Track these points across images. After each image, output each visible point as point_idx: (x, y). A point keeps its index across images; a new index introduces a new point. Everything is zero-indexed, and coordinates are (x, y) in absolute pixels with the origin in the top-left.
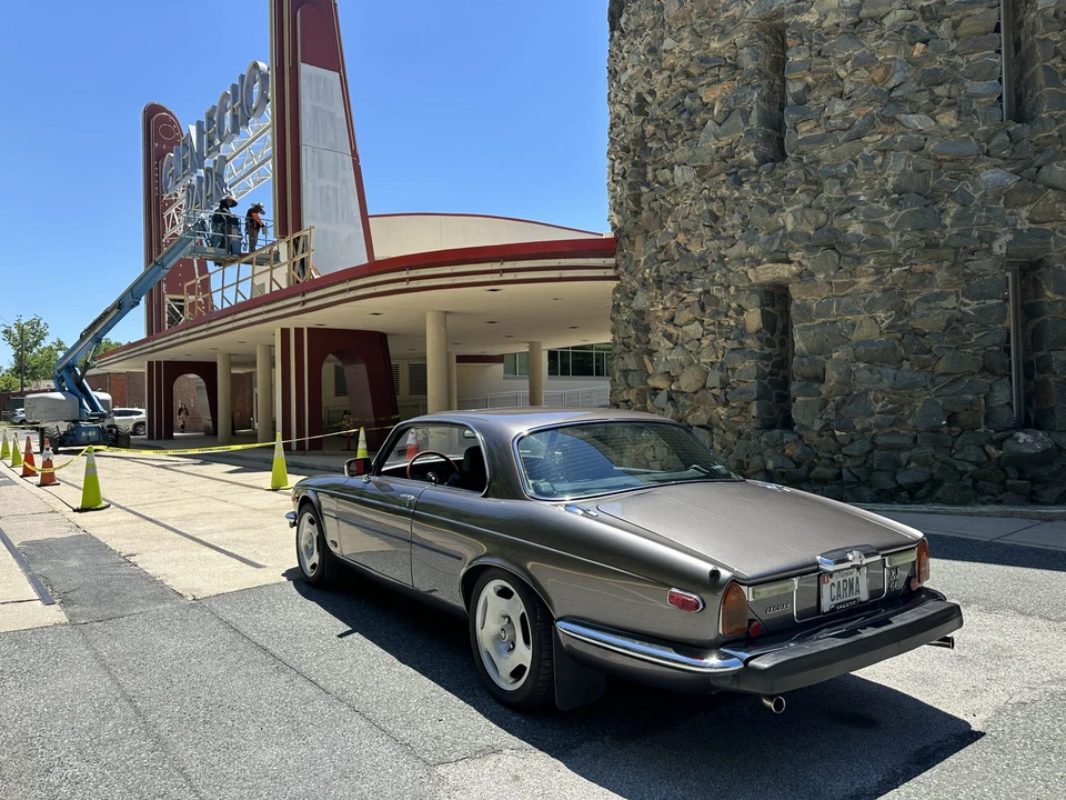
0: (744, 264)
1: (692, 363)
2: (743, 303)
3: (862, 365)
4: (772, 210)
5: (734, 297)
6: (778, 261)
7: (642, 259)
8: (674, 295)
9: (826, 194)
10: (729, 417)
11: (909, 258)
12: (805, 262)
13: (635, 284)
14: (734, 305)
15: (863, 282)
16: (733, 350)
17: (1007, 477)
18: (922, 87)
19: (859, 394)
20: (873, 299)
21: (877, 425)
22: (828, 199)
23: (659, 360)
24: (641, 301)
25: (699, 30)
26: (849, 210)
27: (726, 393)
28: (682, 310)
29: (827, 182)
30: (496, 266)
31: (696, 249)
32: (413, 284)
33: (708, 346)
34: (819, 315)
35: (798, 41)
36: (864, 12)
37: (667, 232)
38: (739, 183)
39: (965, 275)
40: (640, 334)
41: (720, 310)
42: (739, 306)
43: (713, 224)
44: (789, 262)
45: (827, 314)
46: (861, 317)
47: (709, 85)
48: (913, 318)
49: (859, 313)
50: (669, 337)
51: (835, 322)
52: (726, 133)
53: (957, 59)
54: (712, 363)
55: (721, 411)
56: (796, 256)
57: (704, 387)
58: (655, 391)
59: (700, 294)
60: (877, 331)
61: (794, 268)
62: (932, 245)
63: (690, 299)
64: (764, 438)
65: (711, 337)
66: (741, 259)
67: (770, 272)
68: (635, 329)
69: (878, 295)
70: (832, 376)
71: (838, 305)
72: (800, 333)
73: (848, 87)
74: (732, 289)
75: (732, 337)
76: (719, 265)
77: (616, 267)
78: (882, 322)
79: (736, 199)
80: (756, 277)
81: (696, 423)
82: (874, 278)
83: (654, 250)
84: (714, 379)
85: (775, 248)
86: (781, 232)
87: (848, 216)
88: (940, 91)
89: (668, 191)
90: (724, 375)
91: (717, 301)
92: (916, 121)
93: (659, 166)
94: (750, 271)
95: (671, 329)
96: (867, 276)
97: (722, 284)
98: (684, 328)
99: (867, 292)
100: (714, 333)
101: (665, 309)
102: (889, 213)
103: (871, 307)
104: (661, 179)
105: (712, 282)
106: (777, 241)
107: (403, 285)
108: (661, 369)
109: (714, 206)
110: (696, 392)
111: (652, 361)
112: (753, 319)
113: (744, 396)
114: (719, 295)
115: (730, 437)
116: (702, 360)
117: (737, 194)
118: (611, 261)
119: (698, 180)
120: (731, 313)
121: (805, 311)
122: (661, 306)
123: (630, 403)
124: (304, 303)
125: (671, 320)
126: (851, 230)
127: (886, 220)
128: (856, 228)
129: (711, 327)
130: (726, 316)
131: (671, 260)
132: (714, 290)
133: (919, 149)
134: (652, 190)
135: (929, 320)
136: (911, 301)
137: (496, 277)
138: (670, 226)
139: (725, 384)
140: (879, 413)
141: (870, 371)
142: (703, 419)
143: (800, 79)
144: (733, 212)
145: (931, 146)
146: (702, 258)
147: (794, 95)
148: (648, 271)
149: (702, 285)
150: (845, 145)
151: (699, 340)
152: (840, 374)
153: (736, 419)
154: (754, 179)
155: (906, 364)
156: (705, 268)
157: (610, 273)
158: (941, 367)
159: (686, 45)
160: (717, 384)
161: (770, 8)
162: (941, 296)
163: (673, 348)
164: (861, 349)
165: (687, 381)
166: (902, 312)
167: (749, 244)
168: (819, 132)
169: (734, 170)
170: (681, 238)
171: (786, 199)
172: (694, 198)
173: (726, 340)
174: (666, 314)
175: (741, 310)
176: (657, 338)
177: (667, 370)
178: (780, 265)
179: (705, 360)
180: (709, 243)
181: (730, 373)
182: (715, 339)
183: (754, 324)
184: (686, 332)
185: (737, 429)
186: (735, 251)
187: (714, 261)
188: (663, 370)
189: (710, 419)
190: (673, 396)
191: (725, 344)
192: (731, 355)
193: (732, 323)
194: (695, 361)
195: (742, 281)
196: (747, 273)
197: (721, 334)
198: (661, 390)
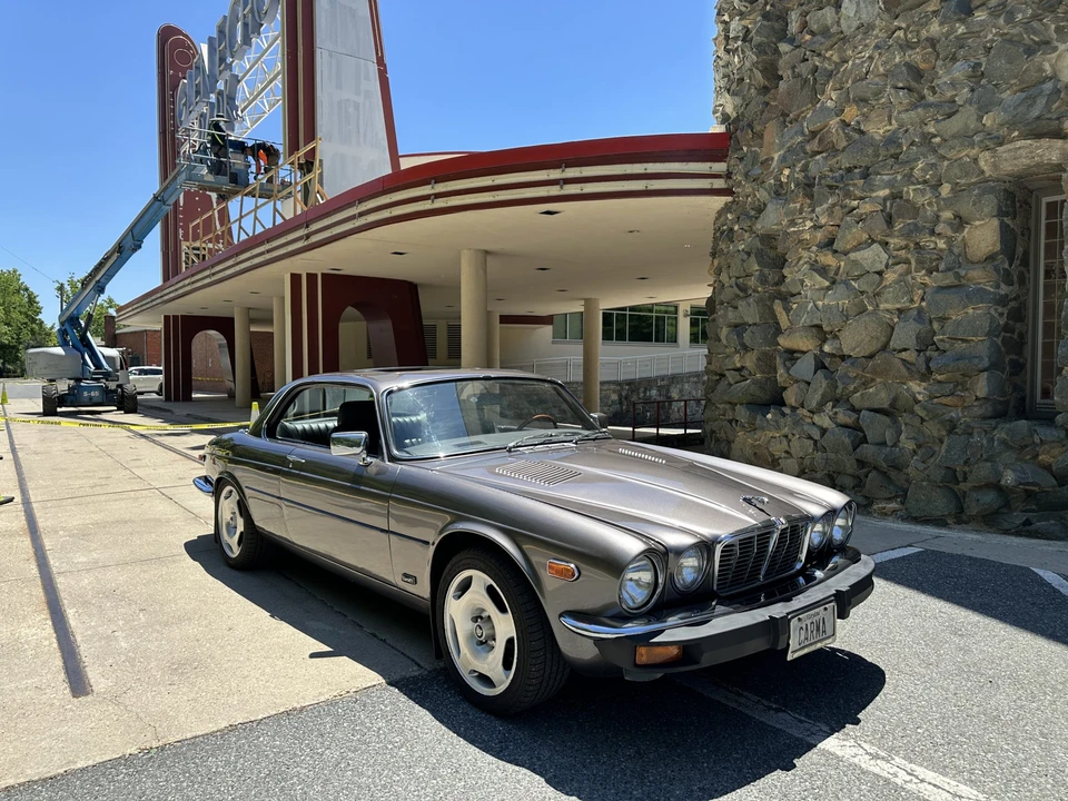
0: (972, 145)
1: (862, 311)
2: (966, 208)
4: (1030, 51)
5: (949, 203)
6: (1039, 136)
7: (776, 156)
8: (834, 205)
10: (932, 397)
13: (762, 195)
14: (947, 215)
16: (941, 289)
23: (802, 307)
24: (772, 219)
27: (928, 360)
28: (849, 227)
30: (555, 174)
31: (878, 129)
32: (440, 203)
33: (897, 282)
37: (824, 108)
38: (966, 11)
40: (766, 271)
41: (921, 223)
42: (957, 216)
43: (914, 84)
44: (1063, 136)
50: (823, 271)
54: (900, 311)
55: (917, 388)
57: (885, 347)
58: (792, 355)
59: (885, 199)
63: (866, 208)
64: (1000, 434)
65: (901, 268)
66: (966, 137)
67: (1022, 156)
68: (759, 264)
74: (945, 190)
75: (942, 267)
76: (922, 149)
77: (728, 175)
79: (959, 38)
80: (995, 166)
81: (867, 405)
83: (800, 139)
84: (905, 335)
85: (1035, 113)
86: (1048, 86)
89: (828, 43)
90: (923, 328)
91: (915, 210)
93: (813, 8)
94: (984, 157)
95: (828, 259)
97: (925, 182)
98: (853, 256)
100: (907, 262)
101: (816, 227)
104: (815, 27)
105: (909, 178)
106: (1041, 102)
107: (426, 205)
108: (804, 320)
109: (916, 56)
110: (871, 357)
111: (787, 310)
112: (984, 236)
113: (961, 364)
114: (920, 200)
115: (933, 429)
116: (882, 306)
117: (961, 29)
118: (720, 167)
119: (886, 16)
120: (940, 228)
122: (809, 224)
123: (745, 373)
124: (308, 236)
125: (829, 244)
129: (902, 253)
130: (932, 233)
131: (833, 151)
132: (910, 192)
134: (797, 47)
137: (554, 191)
138: (830, 98)
139: (925, 343)
142: (881, 398)
144: (954, 59)
146: (891, 140)
148: (786, 172)
149: (890, 184)
151: (880, 273)
153: (944, 400)
156: (896, 157)
157: (719, 184)
160: (912, 343)
163: (828, 288)
165: (855, 339)
167: (984, 109)
170: (851, 113)
171: (1058, 30)
172: (877, 47)
173: (930, 272)
174: (819, 235)
175: (960, 222)
176: (798, 273)
177: (816, 322)
178: (1045, 142)
179: (889, 306)
180: (903, 116)
181: (936, 326)
182: (908, 272)
183: (983, 245)
184: (855, 262)
185: (947, 417)
186: (955, 124)
187: (913, 143)
188: (809, 323)
189: (895, 400)
190: (827, 361)
191: (927, 280)
192: (939, 297)
193: (942, 244)
194: (870, 308)
195: (967, 175)
196: (976, 160)
197: (920, 262)
198: (804, 353)
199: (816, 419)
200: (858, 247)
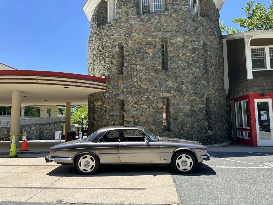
2: (158, 101)
3: (185, 117)
4: (166, 81)
5: (156, 100)
7: (122, 86)
8: (137, 97)
9: (178, 80)
10: (155, 128)
11: (193, 96)
12: (174, 93)
13: (119, 92)
15: (185, 99)
17: (208, 139)
18: (194, 62)
19: (185, 123)
20: (187, 103)
21: (189, 130)
22: (178, 81)
23: (130, 113)
24: (122, 97)
25: (145, 34)
26: (183, 84)
27: (155, 123)
28: (140, 101)
29: (179, 77)
30: (75, 80)
31: (145, 87)
34: (177, 106)
35: (171, 46)
36: (185, 44)
37: (133, 81)
38: (158, 73)
39: (202, 100)
40: (119, 106)
41: (152, 102)
43: (150, 81)
44: (170, 93)
45: (179, 106)
46: (185, 107)
47: (149, 48)
48: (194, 108)
49: (185, 106)
50: (135, 107)
51: (180, 107)
52: (154, 61)
53: (199, 59)
54: (149, 115)
55: (153, 127)
56: (172, 92)
57: (147, 121)
58: (128, 122)
59: (147, 98)
60: (187, 110)
61: (171, 95)
62: (196, 93)
63: (143, 98)
66: (158, 91)
67: (166, 95)
68: (119, 104)
69: (188, 103)
70: (180, 119)
71: (181, 104)
72: (173, 109)
73: (181, 59)
74: (155, 98)
75: (156, 109)
78: (188, 108)
79: (157, 77)
80: (162, 96)
82: (188, 99)
83: (128, 85)
84: (150, 119)
85: (167, 90)
86: (169, 86)
87: (183, 85)
88: (197, 64)
89: (134, 71)
90: (153, 118)
91: (151, 100)
92: (194, 69)
93: (130, 64)
94: (161, 94)
96: (187, 98)
97: (153, 96)
98: (141, 106)
99: (186, 102)
102: (190, 86)
103: (187, 105)
104: (131, 67)
105: (150, 95)
106: (168, 88)
108: (130, 116)
109: (150, 77)
110: (145, 122)
111: (126, 113)
113: (160, 123)
119: (145, 70)
120: (155, 103)
121: (174, 104)
122: (131, 99)
123: (115, 125)
125: (136, 103)
126: (183, 88)
127: (189, 87)
128: (184, 88)
129: (149, 106)
131: (136, 88)
132: (150, 97)
133: (194, 75)
134: (127, 69)
135: (197, 109)
136: (193, 104)
138: (135, 79)
139: (154, 120)
140: (189, 127)
141: (187, 118)
143: (171, 54)
144: (156, 79)
145: (196, 74)
146: (147, 89)
147: (170, 57)
148: (126, 90)
150: (182, 70)
151: (146, 109)
152: (182, 119)
153: (157, 129)
154: (161, 73)
155: (192, 117)
156: (148, 91)
157: (105, 88)
158: (199, 118)
159: (141, 36)
160: (152, 120)
161: (165, 36)
162: (198, 104)
163: (135, 110)
164: (186, 114)
165: (142, 119)
166: (192, 106)
167: (161, 87)
168: (176, 66)
169: (156, 70)
170: (139, 83)
171: (169, 79)
172: (144, 74)
173: (153, 109)
174: (134, 101)
175: (157, 102)
176: (129, 107)
177: (133, 116)
178: (169, 94)
179: (147, 114)
180: (149, 86)
181: (156, 117)
182: (150, 109)
183: (160, 106)
184: (142, 107)
185: (158, 131)
186: (157, 89)
187: (151, 90)
188: (132, 116)
189: (150, 129)
190: (136, 123)
191: (153, 111)
192: (156, 113)
193: (155, 105)
194: (144, 114)
195: (159, 96)
196: (160, 94)
197: (152, 108)
198: (131, 121)
199: (135, 133)
200: (141, 104)
